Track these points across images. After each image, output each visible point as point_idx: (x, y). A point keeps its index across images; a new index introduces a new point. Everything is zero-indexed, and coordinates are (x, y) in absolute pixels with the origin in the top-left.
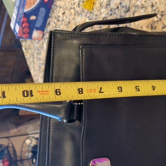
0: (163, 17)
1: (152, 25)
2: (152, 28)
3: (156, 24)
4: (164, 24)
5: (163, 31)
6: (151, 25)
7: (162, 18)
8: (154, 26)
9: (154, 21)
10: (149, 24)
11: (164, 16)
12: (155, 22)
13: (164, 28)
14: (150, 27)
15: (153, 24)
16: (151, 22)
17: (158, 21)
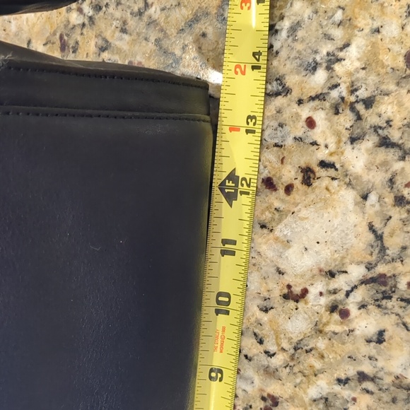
0: (101, 13)
1: (66, 38)
2: (63, 47)
3: (76, 36)
4: (103, 35)
5: (100, 60)
6: (61, 37)
7: (96, 17)
8: (72, 43)
9: (71, 26)
10: (54, 34)
11: (104, 9)
12: (74, 27)
13: (103, 49)
14: (58, 43)
15: (68, 35)
16: (62, 26)
17: (84, 25)
